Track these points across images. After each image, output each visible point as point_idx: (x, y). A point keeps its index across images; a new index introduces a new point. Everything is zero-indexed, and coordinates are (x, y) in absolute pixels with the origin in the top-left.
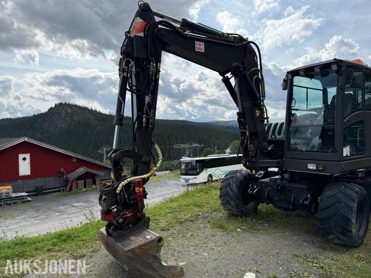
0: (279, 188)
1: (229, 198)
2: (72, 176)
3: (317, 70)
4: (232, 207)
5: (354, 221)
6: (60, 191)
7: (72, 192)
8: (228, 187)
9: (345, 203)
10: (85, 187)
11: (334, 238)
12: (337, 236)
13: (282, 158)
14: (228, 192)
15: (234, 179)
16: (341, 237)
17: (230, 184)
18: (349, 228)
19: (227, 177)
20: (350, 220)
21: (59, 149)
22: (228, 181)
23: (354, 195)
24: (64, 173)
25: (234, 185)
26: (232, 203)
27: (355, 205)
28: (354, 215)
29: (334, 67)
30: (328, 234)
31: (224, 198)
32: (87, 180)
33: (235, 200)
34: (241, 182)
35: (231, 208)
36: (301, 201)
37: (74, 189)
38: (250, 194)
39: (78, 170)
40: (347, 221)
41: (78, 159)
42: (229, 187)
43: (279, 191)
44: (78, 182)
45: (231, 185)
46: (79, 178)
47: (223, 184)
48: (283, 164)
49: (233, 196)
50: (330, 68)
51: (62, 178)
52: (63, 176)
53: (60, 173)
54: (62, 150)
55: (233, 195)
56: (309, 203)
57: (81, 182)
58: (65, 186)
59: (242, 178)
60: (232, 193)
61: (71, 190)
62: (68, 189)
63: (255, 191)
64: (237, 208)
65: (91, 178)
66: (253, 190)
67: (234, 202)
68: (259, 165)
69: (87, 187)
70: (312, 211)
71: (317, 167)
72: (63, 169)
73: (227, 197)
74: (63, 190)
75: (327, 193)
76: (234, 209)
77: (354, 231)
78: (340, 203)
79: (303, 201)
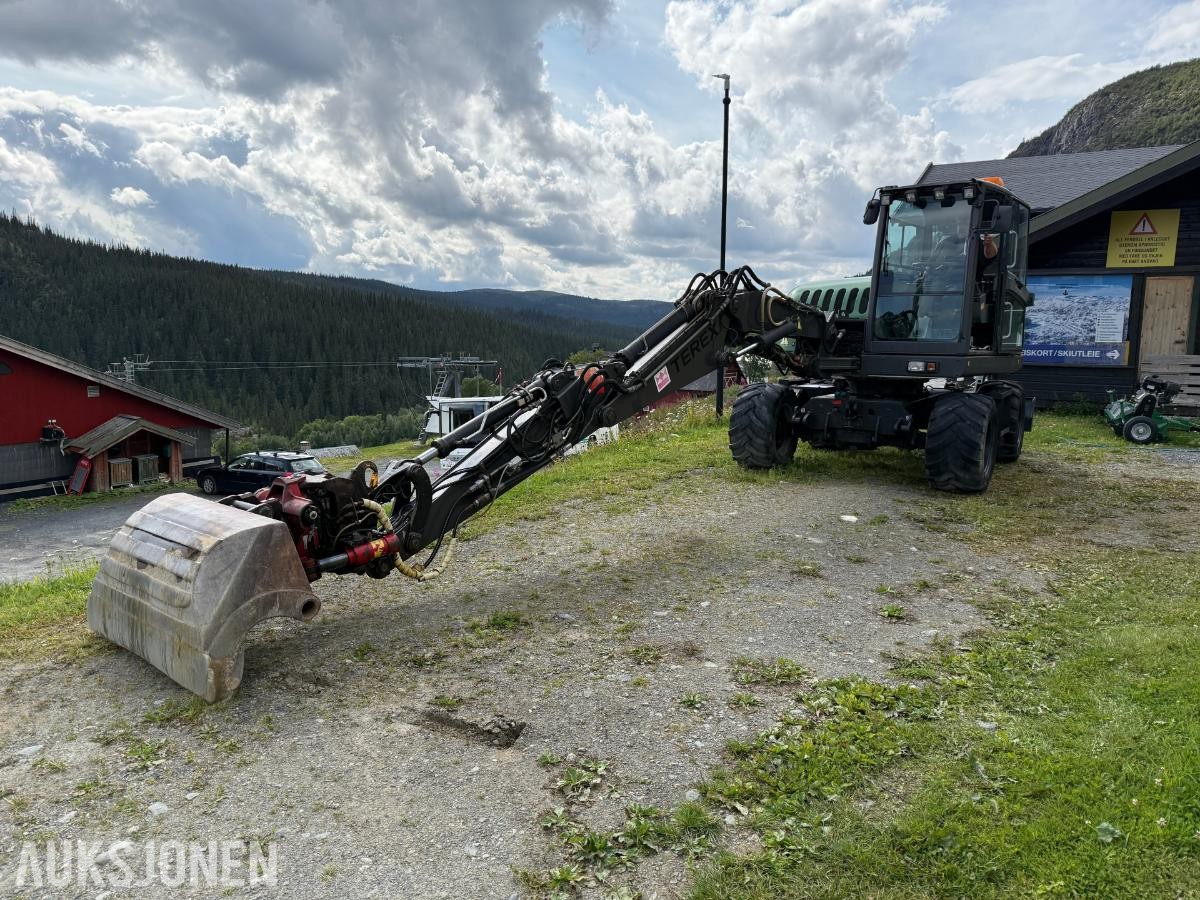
0: (855, 407)
1: (754, 432)
2: (91, 442)
3: (939, 195)
4: (758, 450)
5: (983, 447)
6: (48, 492)
7: (95, 495)
8: (751, 413)
9: (972, 421)
10: (136, 480)
11: (949, 479)
12: (956, 475)
13: (858, 354)
14: (751, 421)
15: (762, 398)
16: (961, 474)
17: (755, 407)
18: (975, 459)
19: (745, 395)
20: (978, 445)
21: (41, 355)
22: (750, 402)
23: (985, 408)
24: (59, 434)
25: (764, 408)
26: (760, 441)
27: (985, 423)
28: (984, 437)
29: (969, 193)
30: (940, 474)
31: (740, 434)
32: (141, 458)
33: (765, 436)
34: (776, 403)
35: (754, 452)
36: (896, 427)
37: (100, 486)
38: (795, 423)
39: (109, 424)
40: (974, 447)
41: (103, 389)
42: (754, 412)
43: (854, 413)
44: (113, 462)
45: (757, 409)
46: (115, 452)
47: (739, 409)
48: (860, 366)
49: (762, 429)
50: (963, 192)
51: (53, 451)
52: (56, 444)
53: (46, 433)
54: (52, 358)
55: (763, 427)
56: (911, 427)
57: (122, 465)
58: (63, 478)
59: (777, 395)
60: (759, 424)
61: (88, 487)
62: (78, 485)
63: (805, 418)
64: (768, 452)
65: (154, 452)
66: (801, 415)
67: (762, 439)
68: (821, 367)
69: (141, 481)
70: (913, 442)
71: (926, 367)
72: (54, 421)
73: (749, 432)
74: (60, 490)
75: (942, 408)
76: (760, 454)
77: (982, 462)
78: (964, 421)
79: (899, 427)
